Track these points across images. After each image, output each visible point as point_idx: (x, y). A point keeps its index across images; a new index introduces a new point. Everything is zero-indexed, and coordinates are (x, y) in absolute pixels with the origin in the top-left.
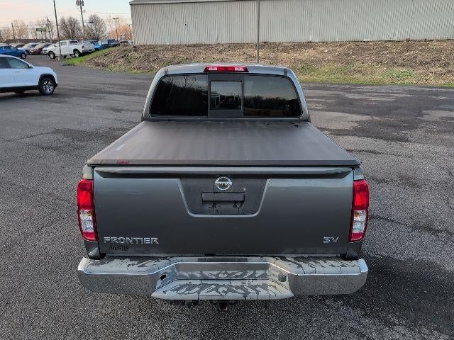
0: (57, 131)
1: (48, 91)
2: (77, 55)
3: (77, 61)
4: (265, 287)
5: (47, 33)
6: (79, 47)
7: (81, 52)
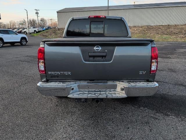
0: (27, 56)
1: (24, 44)
2: (35, 33)
3: (35, 35)
4: (115, 94)
5: (24, 26)
6: (36, 29)
7: (37, 31)
